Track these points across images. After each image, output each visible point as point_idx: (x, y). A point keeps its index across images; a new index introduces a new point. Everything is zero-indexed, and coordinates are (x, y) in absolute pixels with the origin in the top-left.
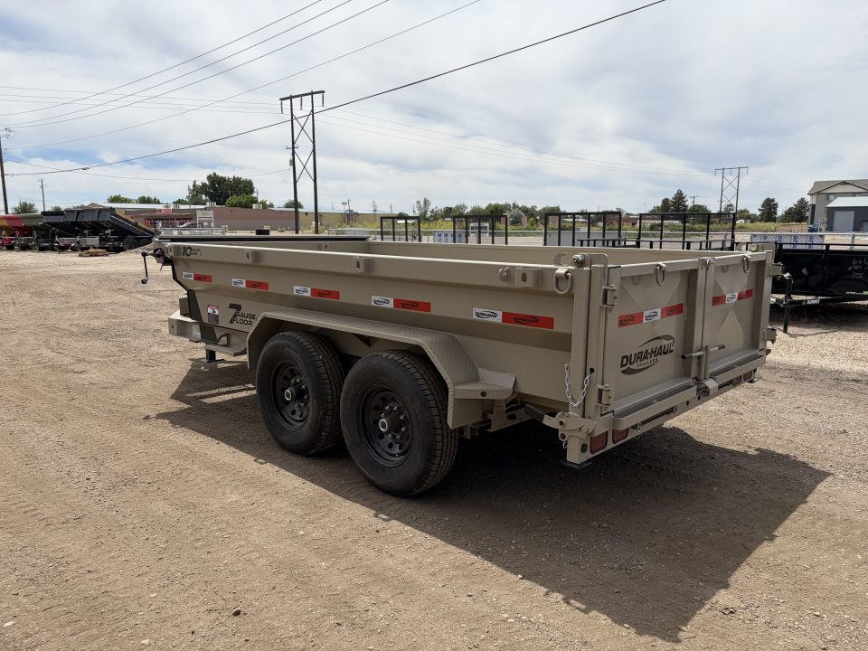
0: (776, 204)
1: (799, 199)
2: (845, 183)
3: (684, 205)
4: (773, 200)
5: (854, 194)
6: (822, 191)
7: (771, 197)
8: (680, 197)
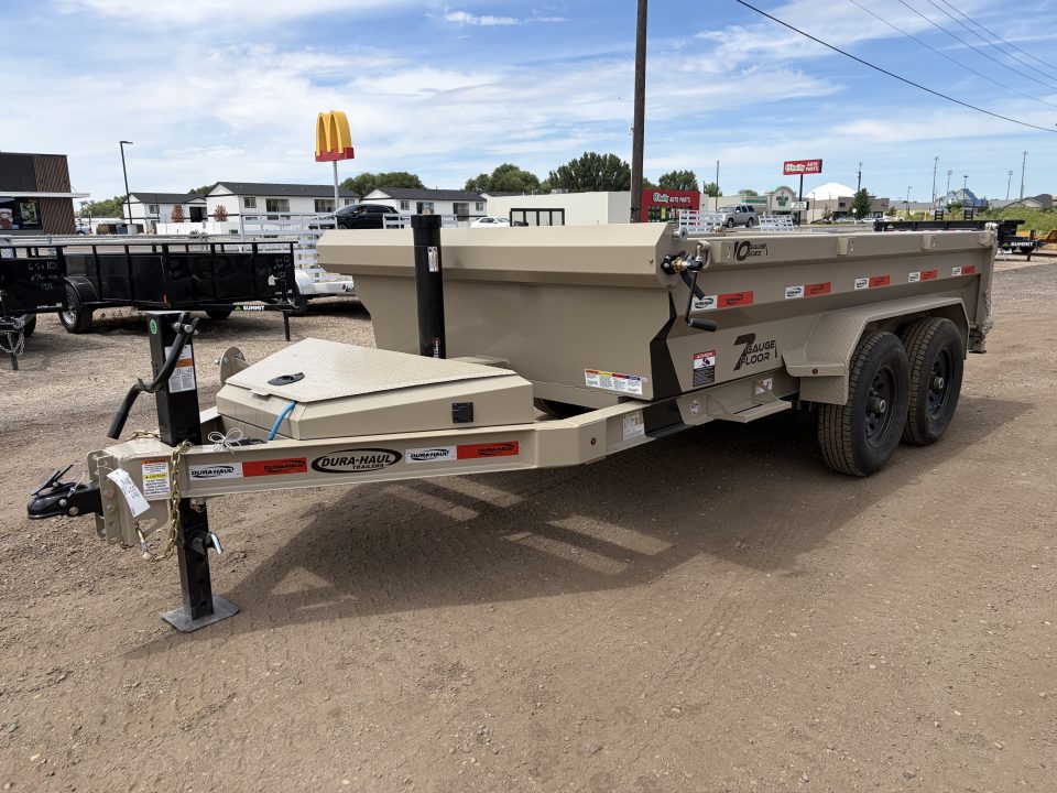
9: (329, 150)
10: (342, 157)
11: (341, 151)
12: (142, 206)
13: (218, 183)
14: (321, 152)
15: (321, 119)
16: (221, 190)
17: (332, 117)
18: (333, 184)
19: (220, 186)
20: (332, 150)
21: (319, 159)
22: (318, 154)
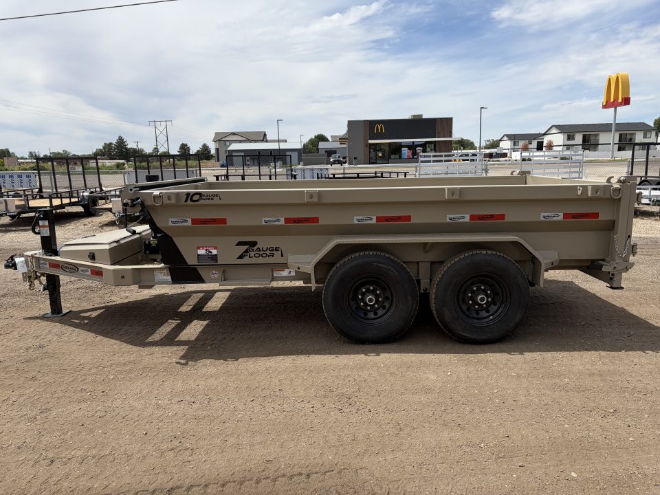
0: (188, 148)
1: (202, 144)
2: (234, 134)
3: (126, 148)
4: (186, 145)
5: (240, 142)
6: (221, 139)
7: (185, 143)
8: (121, 142)
9: (612, 100)
10: (621, 104)
11: (620, 101)
12: (509, 142)
13: (552, 127)
14: (607, 102)
15: (610, 80)
16: (554, 131)
17: (617, 78)
18: (612, 122)
19: (553, 128)
20: (614, 100)
21: (605, 107)
22: (604, 104)
